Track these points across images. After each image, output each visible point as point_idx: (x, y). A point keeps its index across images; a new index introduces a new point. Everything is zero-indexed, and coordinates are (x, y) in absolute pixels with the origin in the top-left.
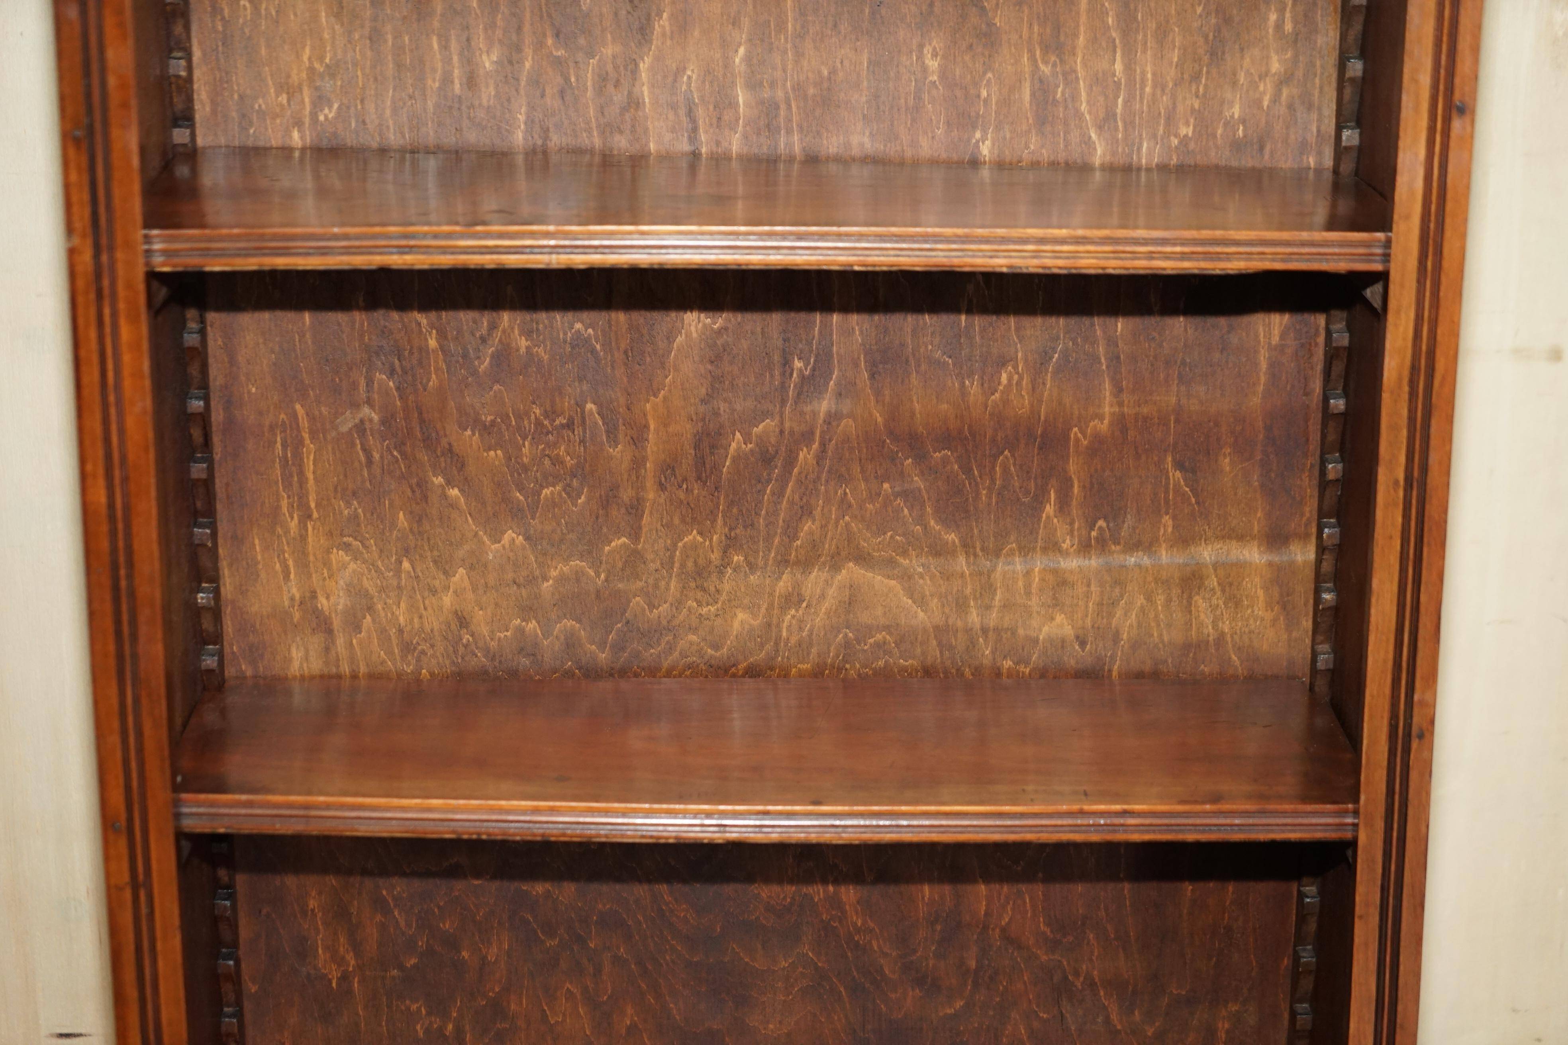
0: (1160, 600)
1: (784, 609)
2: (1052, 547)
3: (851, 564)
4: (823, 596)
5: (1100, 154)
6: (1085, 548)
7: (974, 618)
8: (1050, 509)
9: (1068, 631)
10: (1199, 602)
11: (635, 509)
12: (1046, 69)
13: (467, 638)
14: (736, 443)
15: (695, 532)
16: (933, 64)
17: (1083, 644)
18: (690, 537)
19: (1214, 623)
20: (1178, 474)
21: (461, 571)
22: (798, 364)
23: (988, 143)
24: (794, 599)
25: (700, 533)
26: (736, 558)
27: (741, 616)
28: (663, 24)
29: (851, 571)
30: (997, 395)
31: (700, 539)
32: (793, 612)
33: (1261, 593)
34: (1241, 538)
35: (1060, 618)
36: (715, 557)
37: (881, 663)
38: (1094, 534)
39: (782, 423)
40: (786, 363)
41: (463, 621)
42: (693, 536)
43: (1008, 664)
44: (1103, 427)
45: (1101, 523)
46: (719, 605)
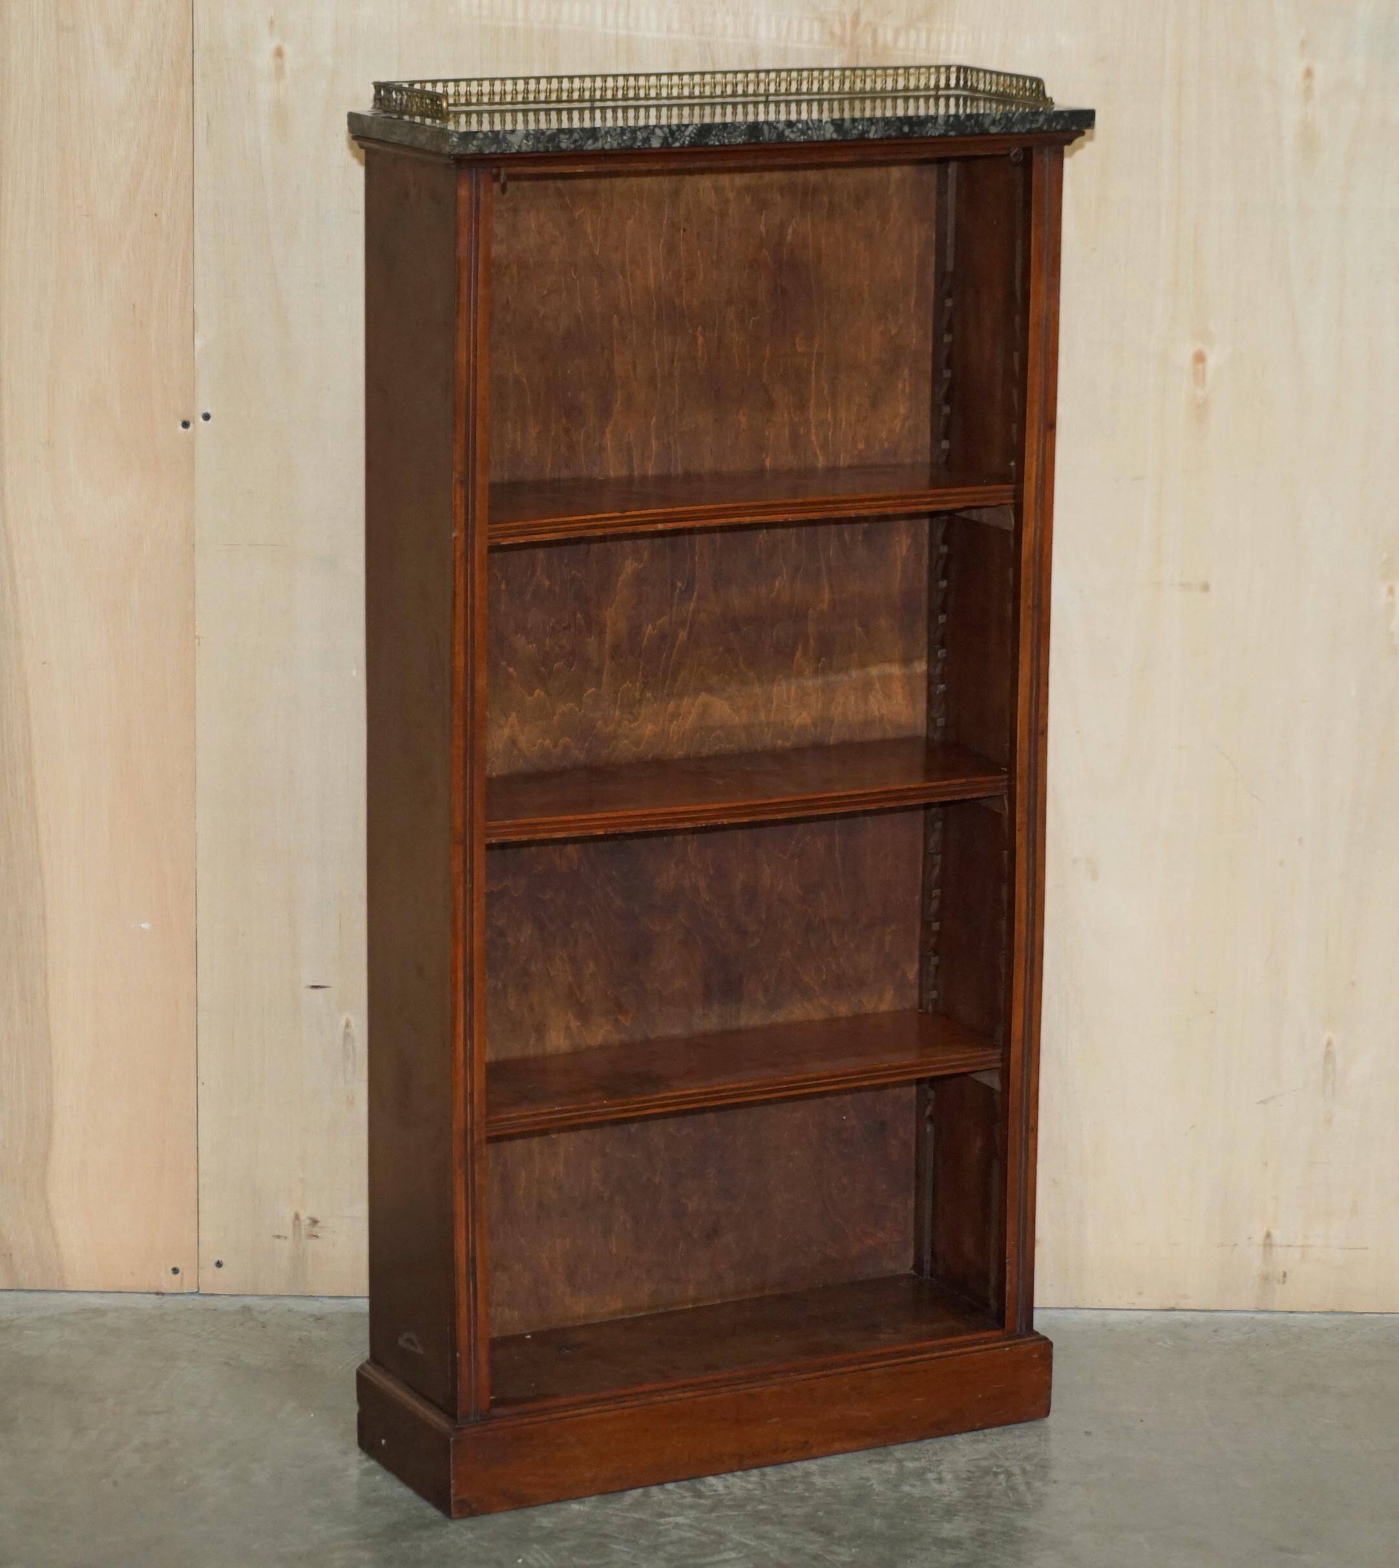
0: (852, 698)
1: (671, 721)
2: (800, 673)
3: (703, 693)
4: (689, 712)
5: (821, 462)
6: (816, 673)
7: (762, 716)
8: (798, 654)
9: (809, 721)
10: (872, 699)
11: (599, 671)
12: (796, 419)
13: (515, 752)
14: (649, 630)
15: (628, 682)
16: (744, 420)
17: (816, 727)
18: (625, 685)
19: (879, 710)
20: (860, 629)
21: (514, 714)
22: (679, 584)
23: (768, 459)
24: (675, 716)
25: (631, 682)
26: (648, 695)
27: (650, 727)
28: (617, 407)
29: (704, 697)
30: (774, 593)
31: (630, 685)
32: (675, 722)
33: (900, 691)
34: (890, 661)
35: (804, 714)
36: (637, 694)
37: (718, 747)
38: (820, 665)
39: (671, 618)
40: (673, 585)
41: (513, 742)
42: (628, 684)
43: (779, 742)
44: (825, 606)
45: (823, 659)
46: (639, 722)
